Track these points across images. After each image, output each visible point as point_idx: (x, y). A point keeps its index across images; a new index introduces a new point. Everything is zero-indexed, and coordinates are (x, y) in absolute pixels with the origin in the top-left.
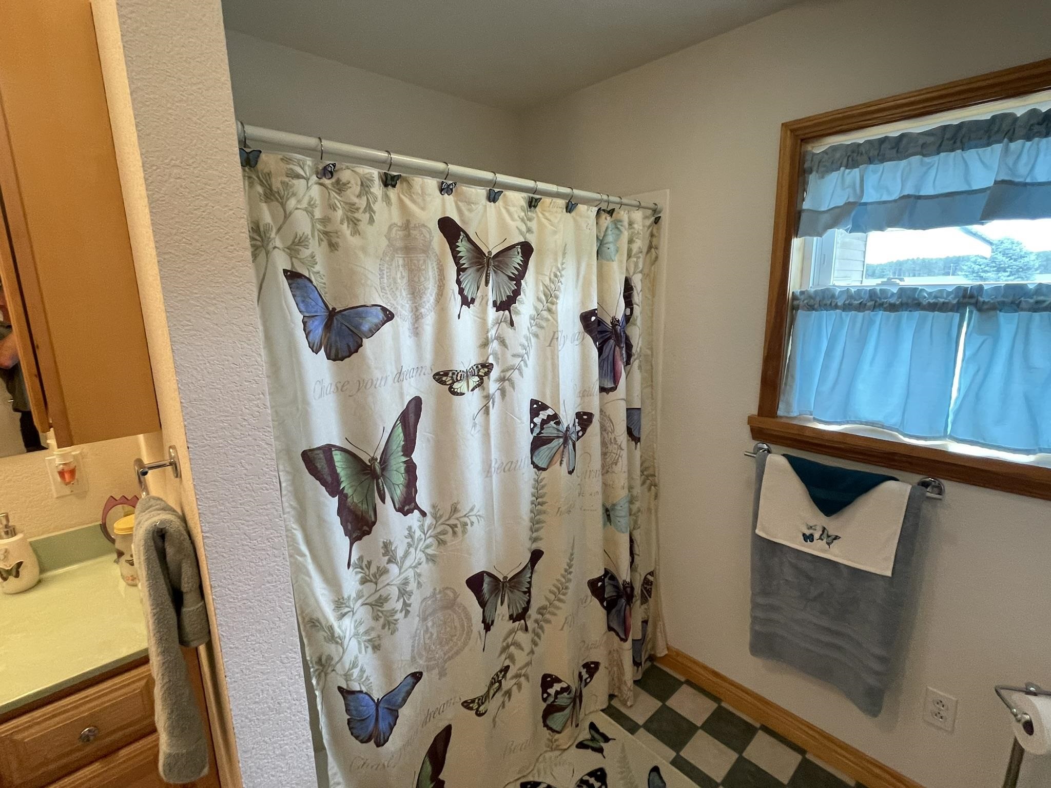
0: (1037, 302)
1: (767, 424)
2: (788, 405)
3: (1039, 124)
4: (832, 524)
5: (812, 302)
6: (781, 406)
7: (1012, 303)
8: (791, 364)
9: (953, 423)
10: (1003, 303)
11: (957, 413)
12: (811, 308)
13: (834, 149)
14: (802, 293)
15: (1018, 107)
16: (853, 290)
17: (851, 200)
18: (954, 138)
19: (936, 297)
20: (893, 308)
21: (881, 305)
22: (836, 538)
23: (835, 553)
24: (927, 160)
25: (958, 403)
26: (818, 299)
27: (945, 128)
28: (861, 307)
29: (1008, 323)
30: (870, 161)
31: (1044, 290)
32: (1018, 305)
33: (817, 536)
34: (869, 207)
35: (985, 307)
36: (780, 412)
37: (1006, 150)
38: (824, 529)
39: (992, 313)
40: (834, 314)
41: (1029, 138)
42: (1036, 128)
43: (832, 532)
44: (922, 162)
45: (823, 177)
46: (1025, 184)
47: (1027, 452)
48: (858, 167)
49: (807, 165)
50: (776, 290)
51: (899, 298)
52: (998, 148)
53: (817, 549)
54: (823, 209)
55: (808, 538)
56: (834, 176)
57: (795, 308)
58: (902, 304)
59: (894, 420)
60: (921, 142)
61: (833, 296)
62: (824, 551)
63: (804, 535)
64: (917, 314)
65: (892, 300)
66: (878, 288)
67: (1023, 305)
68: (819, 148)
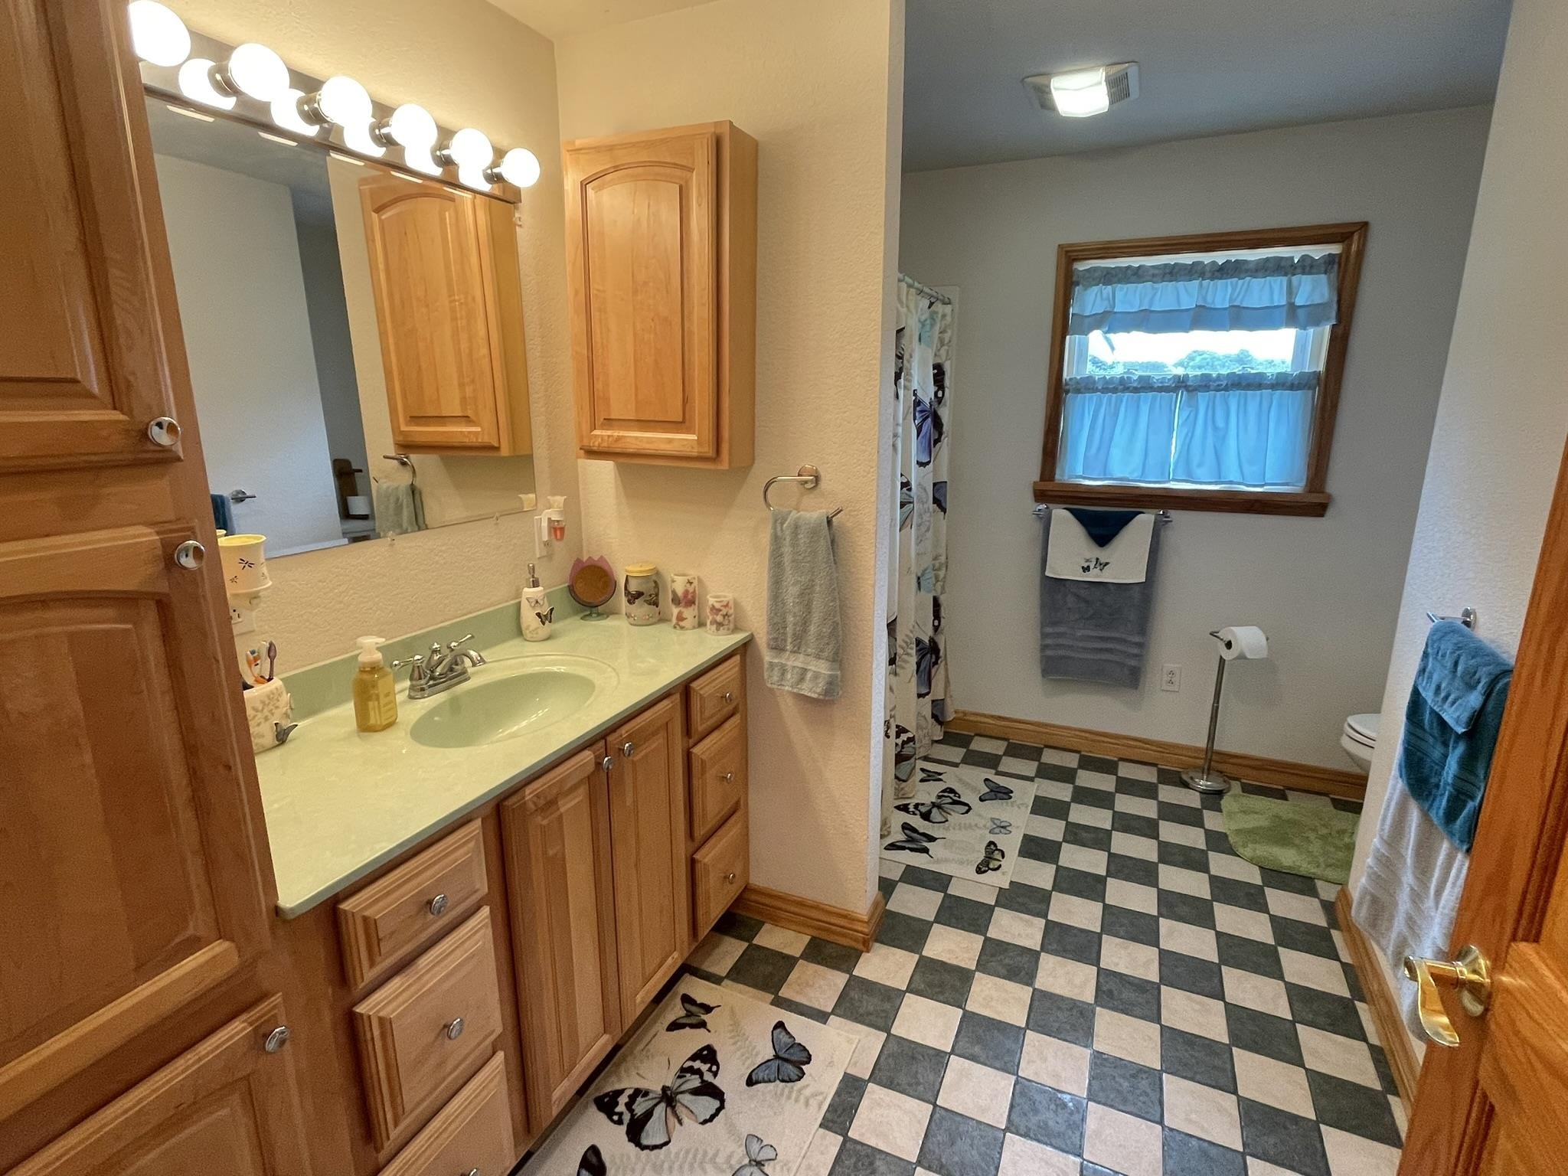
0: (1218, 385)
1: (1048, 486)
2: (1063, 471)
3: (1218, 271)
4: (1103, 554)
5: (1079, 387)
6: (1058, 472)
7: (1206, 386)
8: (1064, 435)
9: (1174, 470)
10: (1200, 386)
11: (1176, 463)
12: (1078, 391)
13: (1095, 269)
14: (1071, 379)
15: (1206, 258)
16: (1108, 377)
17: (1108, 309)
18: (1171, 273)
19: (1161, 383)
20: (1136, 390)
21: (1128, 388)
22: (1107, 564)
23: (1107, 577)
24: (1156, 285)
25: (1176, 456)
26: (1083, 385)
27: (1166, 265)
28: (1115, 390)
29: (1203, 398)
30: (1119, 282)
31: (1221, 377)
32: (1209, 387)
33: (1092, 567)
34: (1118, 315)
35: (1190, 389)
36: (1057, 477)
37: (1201, 285)
38: (1097, 559)
39: (1194, 393)
40: (1095, 396)
41: (1212, 279)
42: (1216, 274)
43: (1103, 560)
44: (1153, 288)
45: (1086, 290)
46: (1211, 309)
47: (1216, 483)
48: (1111, 284)
49: (1074, 279)
50: (1054, 376)
51: (1139, 383)
52: (1196, 283)
53: (1093, 576)
54: (1087, 313)
55: (1086, 569)
56: (1095, 289)
57: (1067, 392)
58: (1141, 387)
59: (1135, 475)
60: (1151, 272)
61: (1094, 382)
62: (1097, 576)
63: (1083, 567)
64: (1150, 394)
65: (1135, 385)
66: (1125, 376)
67: (1212, 388)
68: (1082, 266)
